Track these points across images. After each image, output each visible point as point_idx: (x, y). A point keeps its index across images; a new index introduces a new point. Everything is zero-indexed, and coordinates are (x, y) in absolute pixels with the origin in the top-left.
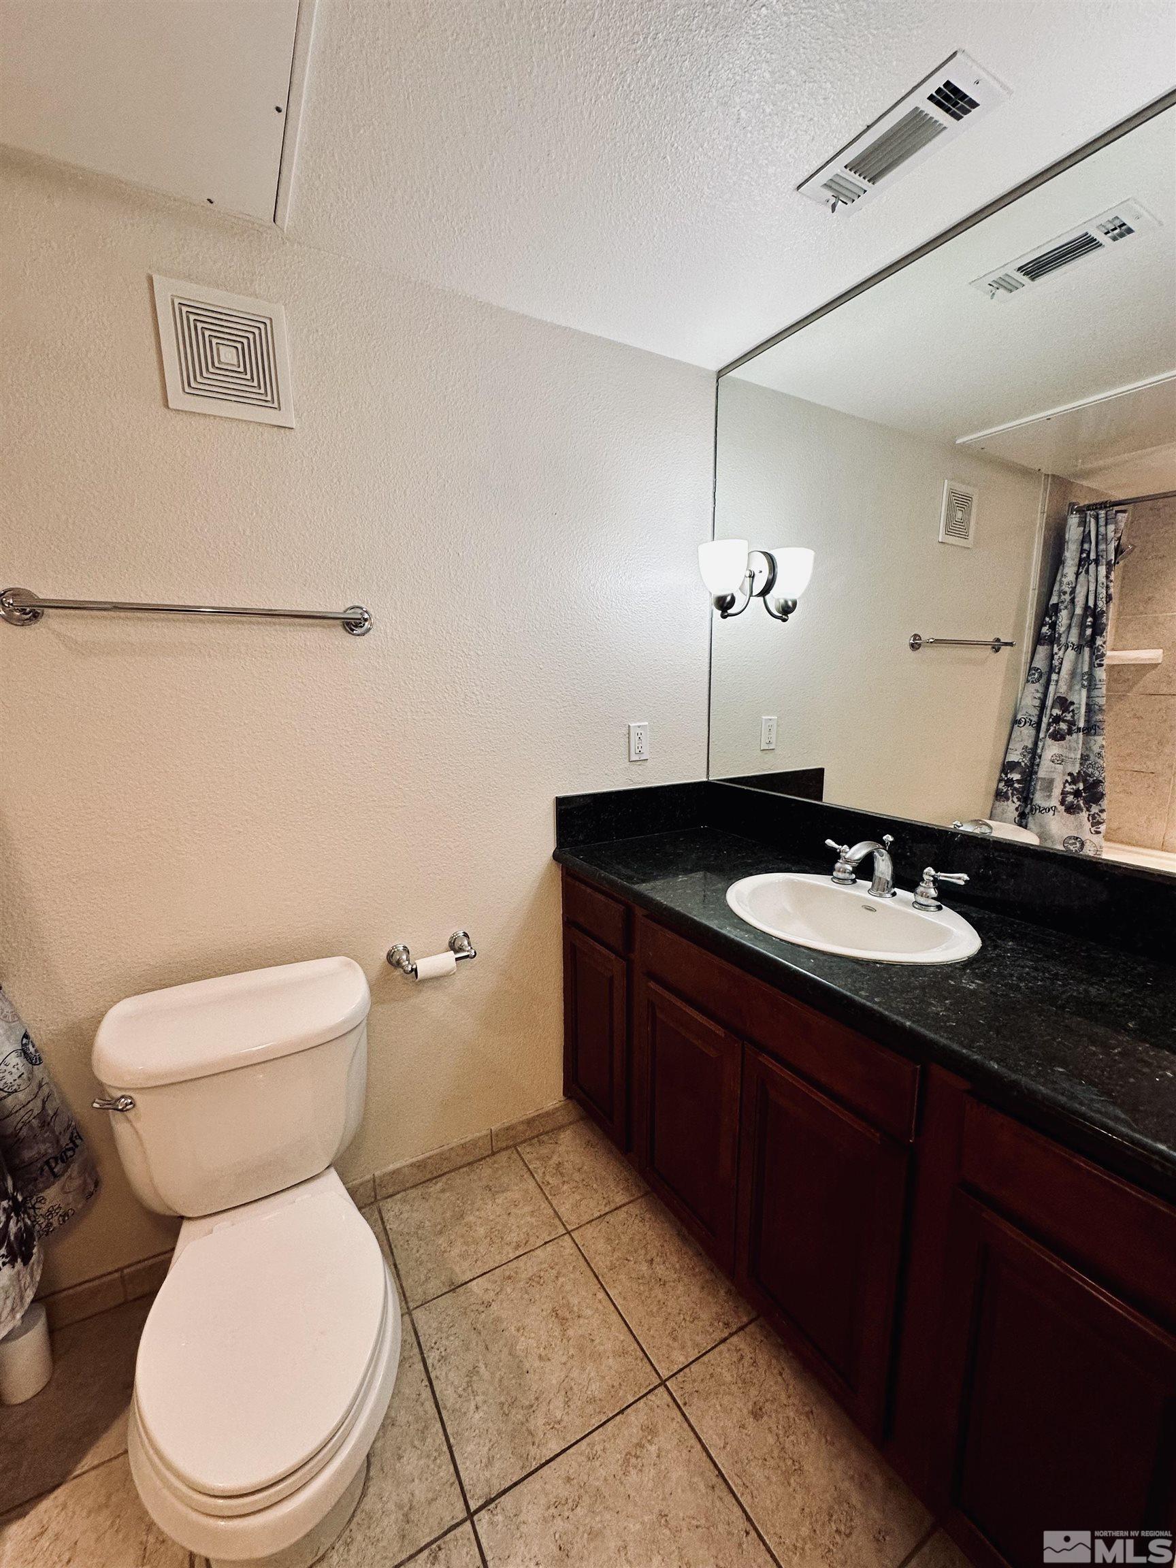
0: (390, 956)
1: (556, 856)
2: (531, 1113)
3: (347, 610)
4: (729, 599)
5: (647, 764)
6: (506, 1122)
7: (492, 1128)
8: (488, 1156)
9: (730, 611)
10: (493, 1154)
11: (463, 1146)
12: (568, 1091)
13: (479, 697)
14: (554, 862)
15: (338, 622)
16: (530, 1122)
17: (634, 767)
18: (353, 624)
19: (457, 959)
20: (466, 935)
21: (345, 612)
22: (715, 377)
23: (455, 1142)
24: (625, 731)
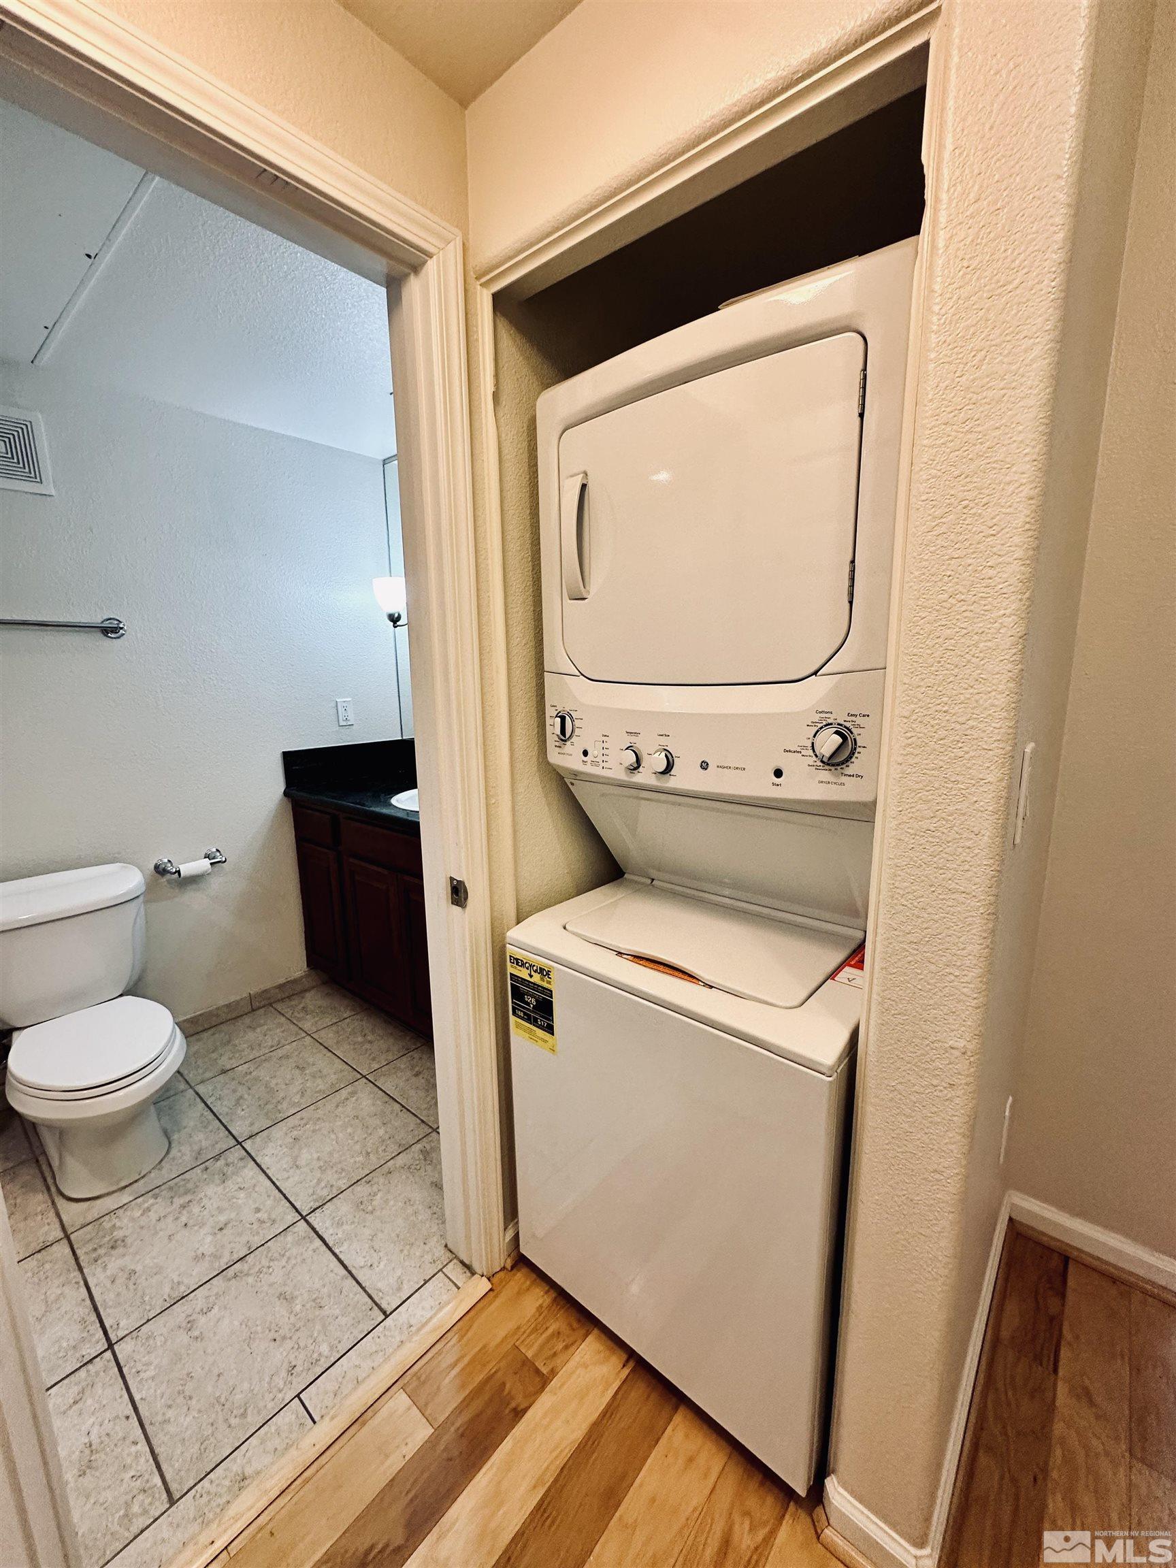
0: (156, 867)
1: (286, 794)
2: (282, 981)
3: (104, 620)
4: (396, 615)
5: (354, 727)
6: (263, 987)
7: (251, 992)
8: (249, 1012)
9: (398, 623)
10: (253, 1010)
11: (228, 1006)
12: (311, 962)
13: (215, 682)
14: (285, 799)
15: (98, 629)
16: (281, 987)
17: (343, 730)
18: (110, 630)
19: (211, 864)
20: (218, 850)
21: (103, 622)
22: (382, 463)
23: (222, 1003)
24: (333, 704)
